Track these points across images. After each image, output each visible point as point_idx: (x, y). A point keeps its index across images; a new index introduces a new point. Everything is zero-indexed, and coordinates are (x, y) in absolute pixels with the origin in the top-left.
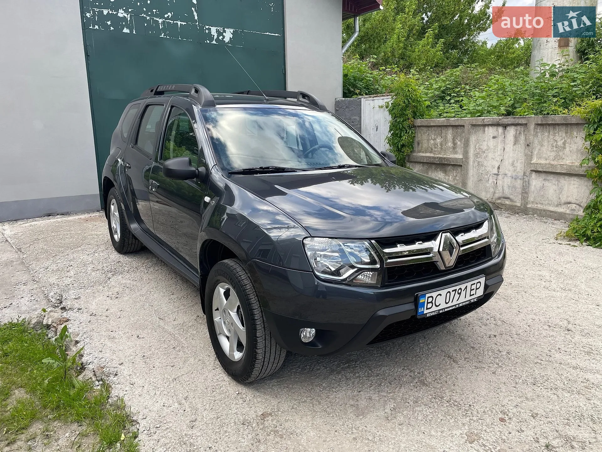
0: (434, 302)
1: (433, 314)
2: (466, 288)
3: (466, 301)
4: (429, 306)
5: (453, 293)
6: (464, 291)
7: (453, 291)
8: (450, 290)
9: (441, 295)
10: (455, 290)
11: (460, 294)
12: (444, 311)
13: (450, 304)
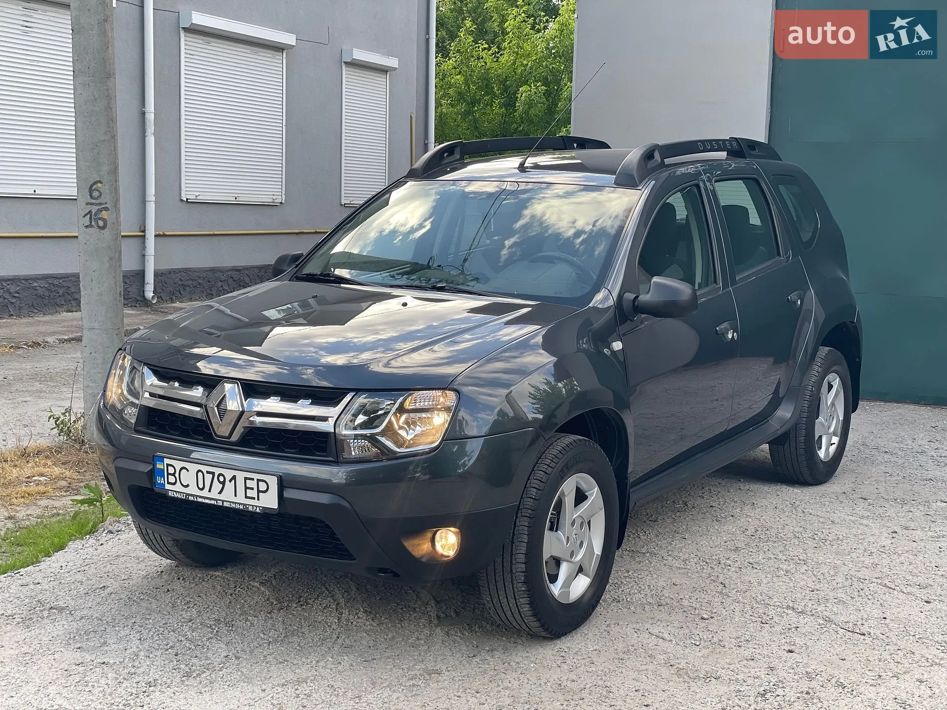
0: (177, 475)
1: (178, 495)
2: (234, 478)
3: (238, 503)
4: (172, 479)
5: (208, 477)
6: (230, 481)
7: (208, 472)
8: (205, 469)
9: (188, 471)
10: (213, 474)
11: (223, 483)
12: (195, 499)
13: (205, 493)
